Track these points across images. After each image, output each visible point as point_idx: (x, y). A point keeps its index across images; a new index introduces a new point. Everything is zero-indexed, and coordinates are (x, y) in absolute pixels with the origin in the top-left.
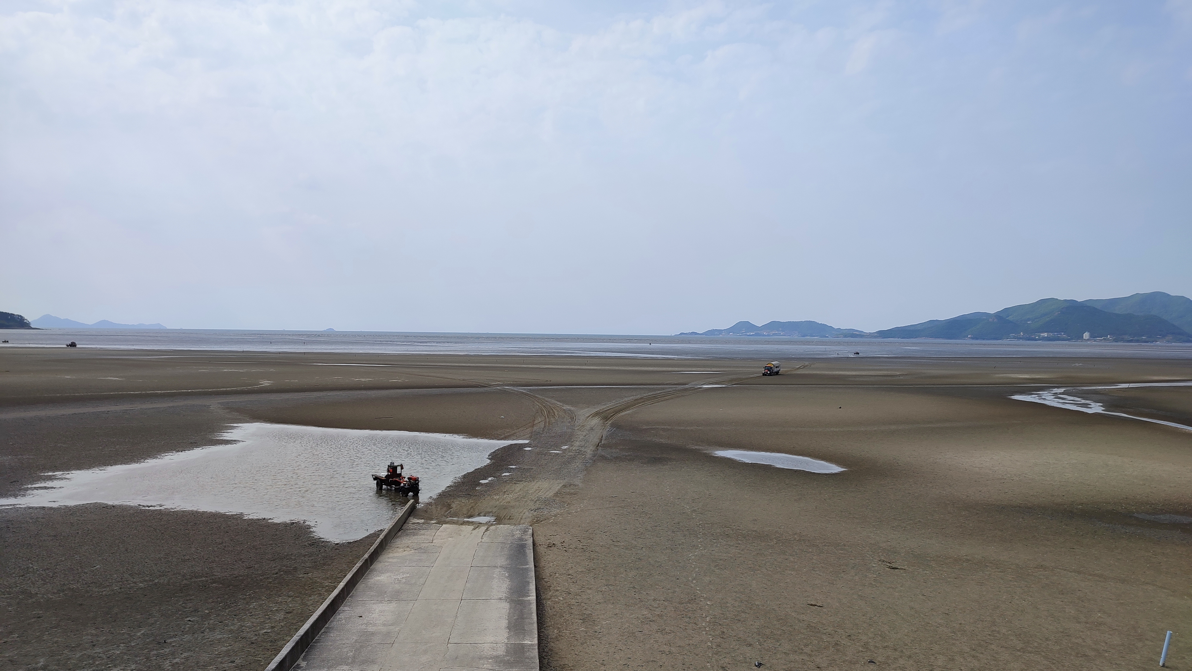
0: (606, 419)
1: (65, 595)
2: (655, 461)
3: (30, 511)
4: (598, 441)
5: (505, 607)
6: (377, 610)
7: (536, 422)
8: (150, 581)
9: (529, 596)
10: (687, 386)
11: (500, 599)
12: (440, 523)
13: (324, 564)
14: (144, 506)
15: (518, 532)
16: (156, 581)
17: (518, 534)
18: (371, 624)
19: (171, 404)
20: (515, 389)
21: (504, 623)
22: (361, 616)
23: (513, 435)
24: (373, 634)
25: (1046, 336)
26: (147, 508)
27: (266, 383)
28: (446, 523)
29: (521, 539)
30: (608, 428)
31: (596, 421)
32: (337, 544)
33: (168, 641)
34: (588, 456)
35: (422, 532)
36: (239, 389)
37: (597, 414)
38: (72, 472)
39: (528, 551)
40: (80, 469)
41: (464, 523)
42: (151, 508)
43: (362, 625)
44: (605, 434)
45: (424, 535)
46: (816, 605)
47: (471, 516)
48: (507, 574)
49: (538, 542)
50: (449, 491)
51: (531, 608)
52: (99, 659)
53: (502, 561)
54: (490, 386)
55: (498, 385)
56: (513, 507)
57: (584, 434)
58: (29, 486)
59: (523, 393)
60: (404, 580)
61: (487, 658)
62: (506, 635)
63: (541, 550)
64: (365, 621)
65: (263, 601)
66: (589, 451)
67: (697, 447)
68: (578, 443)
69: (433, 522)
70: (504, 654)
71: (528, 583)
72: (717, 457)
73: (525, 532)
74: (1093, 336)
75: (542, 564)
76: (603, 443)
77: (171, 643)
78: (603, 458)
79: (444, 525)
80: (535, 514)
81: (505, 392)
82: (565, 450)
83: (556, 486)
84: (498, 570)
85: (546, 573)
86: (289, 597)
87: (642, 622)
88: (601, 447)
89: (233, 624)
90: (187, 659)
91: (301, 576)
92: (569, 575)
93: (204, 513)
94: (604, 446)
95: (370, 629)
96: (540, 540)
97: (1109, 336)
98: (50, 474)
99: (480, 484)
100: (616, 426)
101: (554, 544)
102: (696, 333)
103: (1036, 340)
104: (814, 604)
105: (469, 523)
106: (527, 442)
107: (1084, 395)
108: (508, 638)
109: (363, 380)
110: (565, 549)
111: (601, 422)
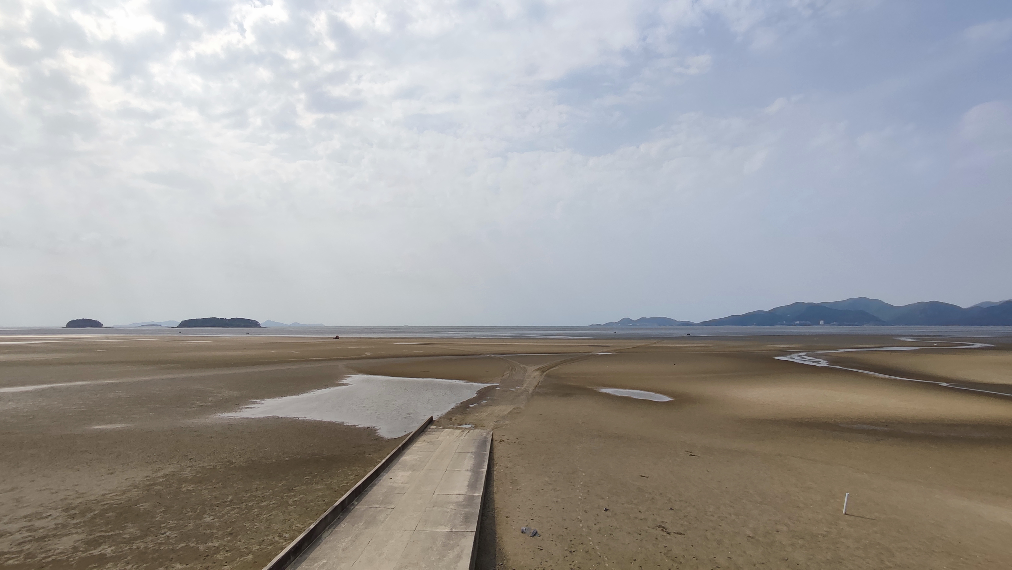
0: (543, 372)
1: (249, 463)
2: (567, 395)
3: (241, 420)
4: (537, 384)
5: (469, 474)
6: (400, 475)
7: (505, 374)
8: (292, 457)
9: (484, 469)
10: (591, 354)
11: (467, 470)
12: (444, 428)
13: (380, 450)
14: (296, 418)
15: (485, 433)
16: (294, 457)
17: (484, 434)
18: (395, 482)
19: (320, 365)
20: (497, 356)
21: (466, 483)
22: (391, 478)
23: (491, 381)
24: (395, 488)
25: (799, 323)
26: (297, 419)
27: (368, 354)
28: (447, 428)
29: (485, 437)
30: (543, 376)
31: (537, 373)
32: (389, 439)
33: (294, 489)
34: (530, 392)
35: (434, 433)
36: (355, 357)
37: (538, 369)
38: (265, 400)
39: (488, 444)
40: (269, 398)
41: (457, 428)
42: (300, 419)
43: (391, 483)
44: (541, 380)
45: (434, 434)
46: (644, 476)
47: (461, 425)
48: (474, 457)
49: (494, 439)
50: (452, 411)
51: (482, 476)
52: (258, 497)
53: (473, 449)
54: (483, 354)
55: (488, 354)
56: (484, 420)
57: (530, 380)
58: (243, 407)
59: (500, 358)
60: (418, 459)
61: (452, 503)
62: (466, 490)
63: (495, 443)
64: (393, 481)
65: (345, 469)
66: (531, 390)
67: (591, 387)
68: (525, 385)
69: (440, 427)
70: (462, 500)
71: (484, 461)
72: (601, 393)
73: (488, 433)
74: (826, 323)
75: (495, 451)
76: (539, 385)
77: (295, 490)
78: (538, 394)
79: (446, 430)
80: (496, 424)
81: (491, 358)
82: (518, 389)
83: (510, 408)
84: (469, 454)
85: (496, 456)
86: (359, 467)
87: (544, 484)
88: (538, 387)
89: (328, 481)
90: (301, 498)
91: (367, 456)
92: (508, 457)
93: (325, 422)
94: (540, 387)
95: (395, 485)
96: (495, 438)
97: (835, 323)
98: (255, 401)
99: (469, 407)
100: (548, 376)
101: (503, 440)
102: (600, 325)
103: (793, 325)
104: (643, 475)
105: (460, 428)
106: (498, 384)
107: (817, 356)
108: (466, 492)
109: (418, 351)
110: (509, 443)
111: (540, 374)
